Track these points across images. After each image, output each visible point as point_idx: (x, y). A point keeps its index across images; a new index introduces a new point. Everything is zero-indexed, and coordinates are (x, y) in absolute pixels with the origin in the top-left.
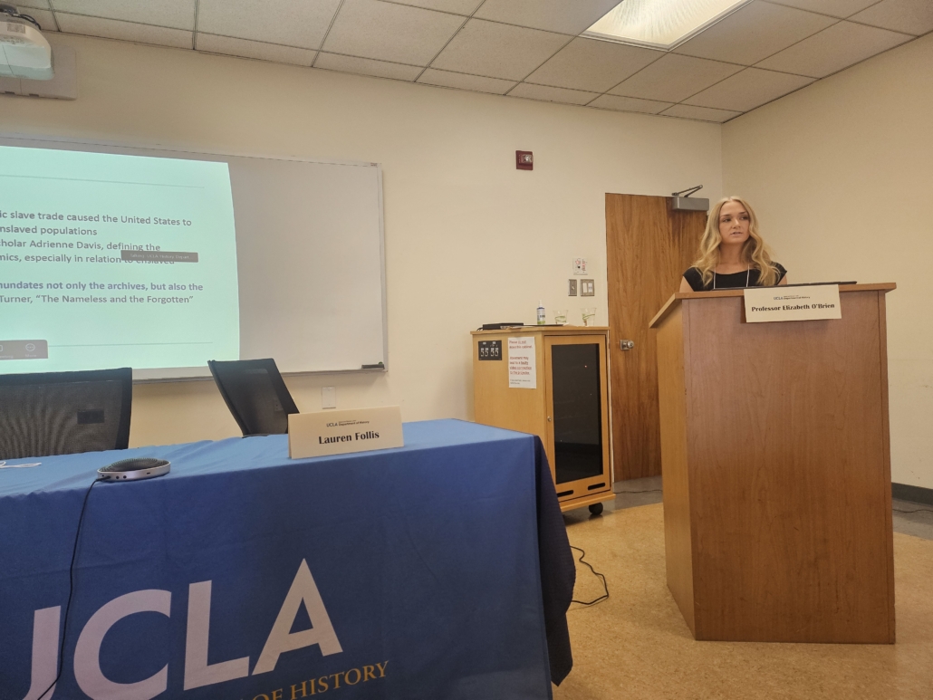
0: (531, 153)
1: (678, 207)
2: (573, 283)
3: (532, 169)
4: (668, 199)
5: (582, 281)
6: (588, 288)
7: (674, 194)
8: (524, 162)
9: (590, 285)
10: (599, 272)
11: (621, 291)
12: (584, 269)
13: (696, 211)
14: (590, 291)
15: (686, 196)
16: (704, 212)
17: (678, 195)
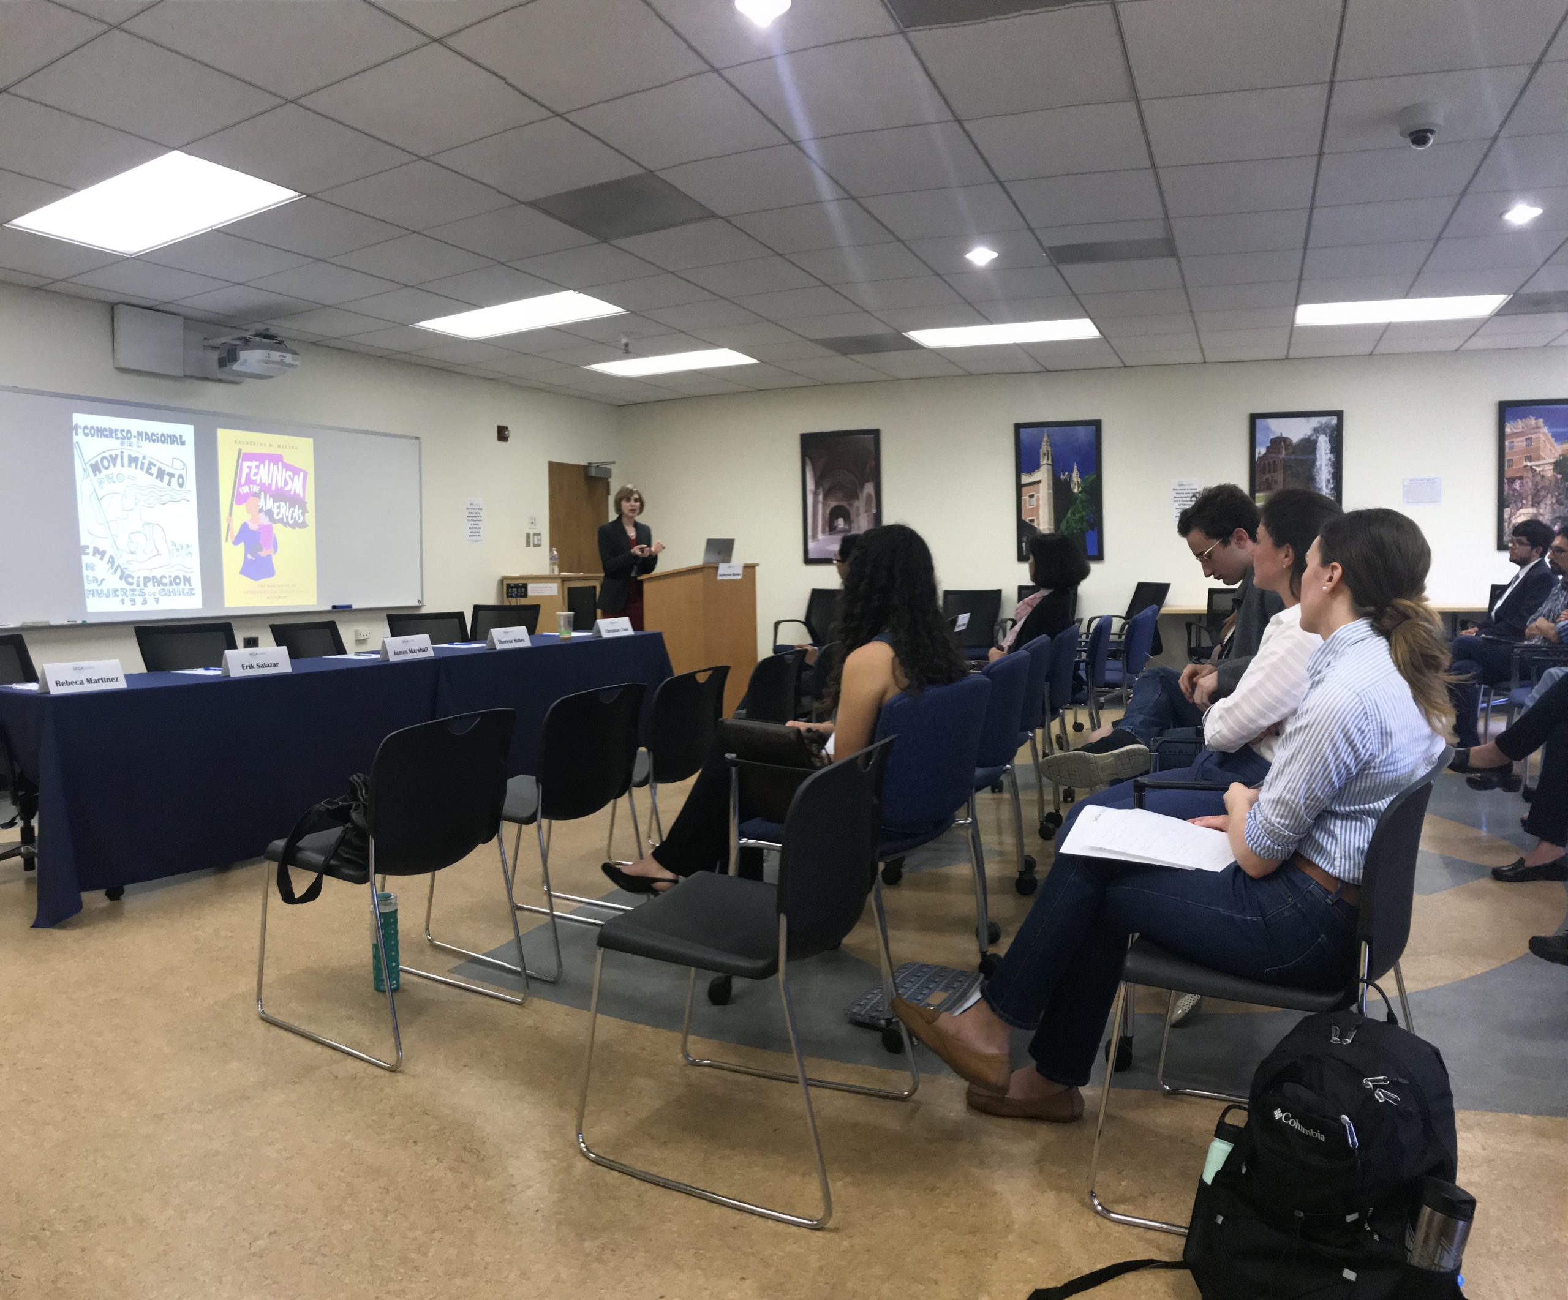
0: (506, 428)
1: (593, 473)
2: (528, 535)
3: (507, 441)
4: (586, 468)
5: (535, 534)
6: (538, 540)
7: (590, 463)
8: (502, 434)
9: (539, 537)
10: (544, 527)
12: (535, 525)
13: (603, 478)
14: (539, 543)
15: (598, 466)
16: (607, 479)
17: (594, 465)
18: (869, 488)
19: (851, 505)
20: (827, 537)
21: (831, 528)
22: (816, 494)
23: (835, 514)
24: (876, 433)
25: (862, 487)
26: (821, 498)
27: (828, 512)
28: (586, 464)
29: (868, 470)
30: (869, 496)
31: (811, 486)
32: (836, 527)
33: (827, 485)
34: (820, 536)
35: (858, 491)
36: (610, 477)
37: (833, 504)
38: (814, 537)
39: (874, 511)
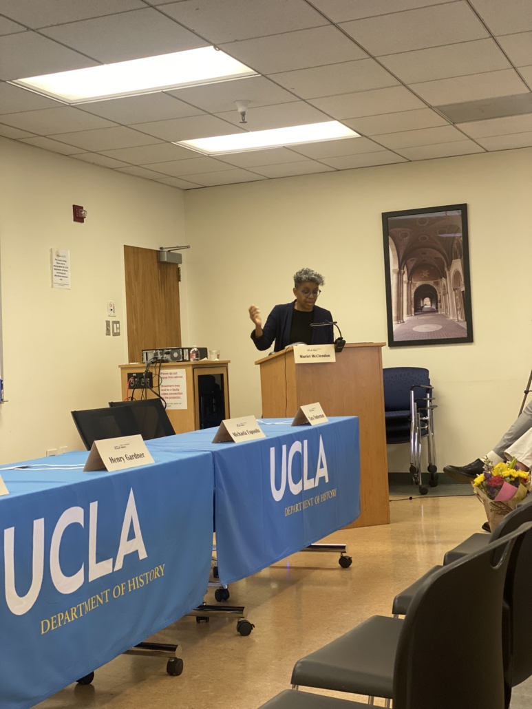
0: (82, 208)
1: (166, 260)
2: (108, 323)
3: (83, 222)
4: (157, 251)
5: (114, 322)
6: (116, 328)
7: (161, 248)
8: (78, 215)
9: (118, 326)
10: (122, 315)
11: (135, 331)
12: (114, 312)
13: (173, 264)
14: (118, 331)
15: (169, 251)
16: (177, 264)
17: (164, 250)
18: (457, 265)
19: (437, 284)
20: (413, 318)
21: (418, 309)
22: (400, 274)
23: (420, 294)
24: (463, 208)
25: (449, 265)
26: (405, 278)
27: (413, 291)
28: (158, 249)
29: (455, 246)
30: (457, 273)
31: (394, 266)
32: (423, 307)
33: (411, 265)
34: (406, 318)
35: (446, 269)
36: (181, 263)
37: (418, 284)
38: (399, 318)
39: (463, 289)
